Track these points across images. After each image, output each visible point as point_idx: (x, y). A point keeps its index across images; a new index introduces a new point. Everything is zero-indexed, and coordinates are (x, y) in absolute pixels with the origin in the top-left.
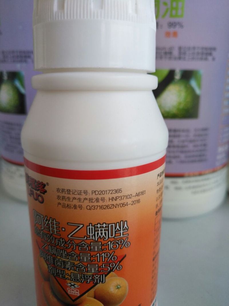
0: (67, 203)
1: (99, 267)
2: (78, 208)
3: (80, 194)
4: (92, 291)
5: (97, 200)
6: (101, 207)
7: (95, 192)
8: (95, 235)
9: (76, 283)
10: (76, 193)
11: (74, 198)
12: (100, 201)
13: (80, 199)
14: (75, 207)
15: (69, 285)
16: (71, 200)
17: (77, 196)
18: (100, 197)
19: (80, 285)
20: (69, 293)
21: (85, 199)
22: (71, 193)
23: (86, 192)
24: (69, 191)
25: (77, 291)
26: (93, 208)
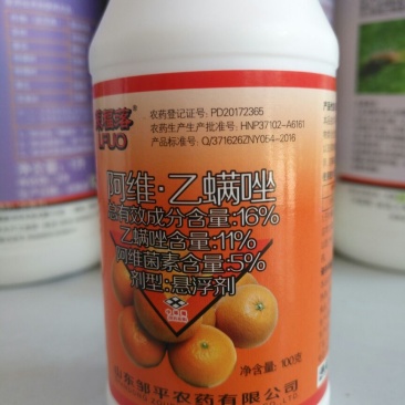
0: (168, 135)
1: (224, 261)
2: (188, 143)
3: (190, 116)
4: (212, 311)
5: (221, 126)
6: (227, 140)
7: (217, 110)
8: (216, 194)
9: (181, 297)
10: (185, 115)
11: (181, 125)
12: (226, 128)
13: (190, 126)
14: (182, 141)
15: (170, 302)
16: (176, 129)
17: (186, 121)
18: (225, 120)
19: (189, 301)
20: (169, 320)
21: (200, 125)
22: (176, 116)
23: (201, 112)
24: (171, 112)
25: (184, 314)
26: (213, 141)
